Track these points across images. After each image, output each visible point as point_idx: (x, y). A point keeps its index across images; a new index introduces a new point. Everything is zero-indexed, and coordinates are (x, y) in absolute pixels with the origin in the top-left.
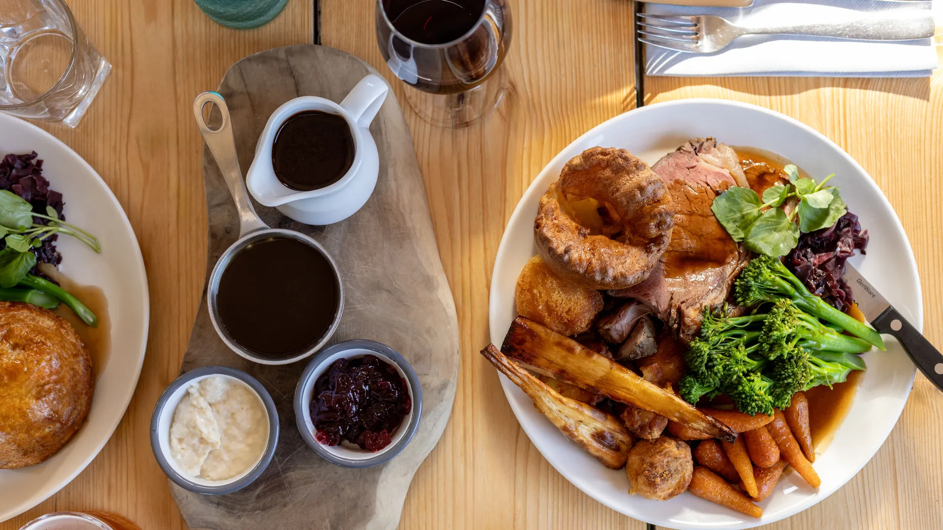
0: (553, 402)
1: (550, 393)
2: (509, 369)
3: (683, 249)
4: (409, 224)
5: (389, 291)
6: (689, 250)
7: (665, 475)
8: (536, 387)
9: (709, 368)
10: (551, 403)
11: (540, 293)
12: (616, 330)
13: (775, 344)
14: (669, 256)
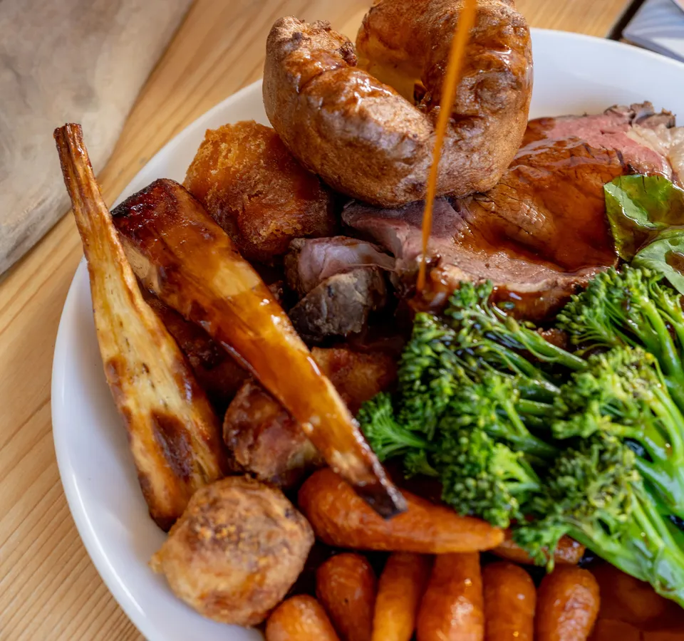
0: (119, 296)
1: (122, 272)
2: (80, 186)
3: (516, 219)
4: (120, 18)
5: (18, 76)
6: (525, 226)
7: (225, 532)
8: (107, 247)
9: (427, 377)
10: (115, 295)
11: (229, 151)
12: (311, 259)
13: (578, 409)
14: (483, 217)
